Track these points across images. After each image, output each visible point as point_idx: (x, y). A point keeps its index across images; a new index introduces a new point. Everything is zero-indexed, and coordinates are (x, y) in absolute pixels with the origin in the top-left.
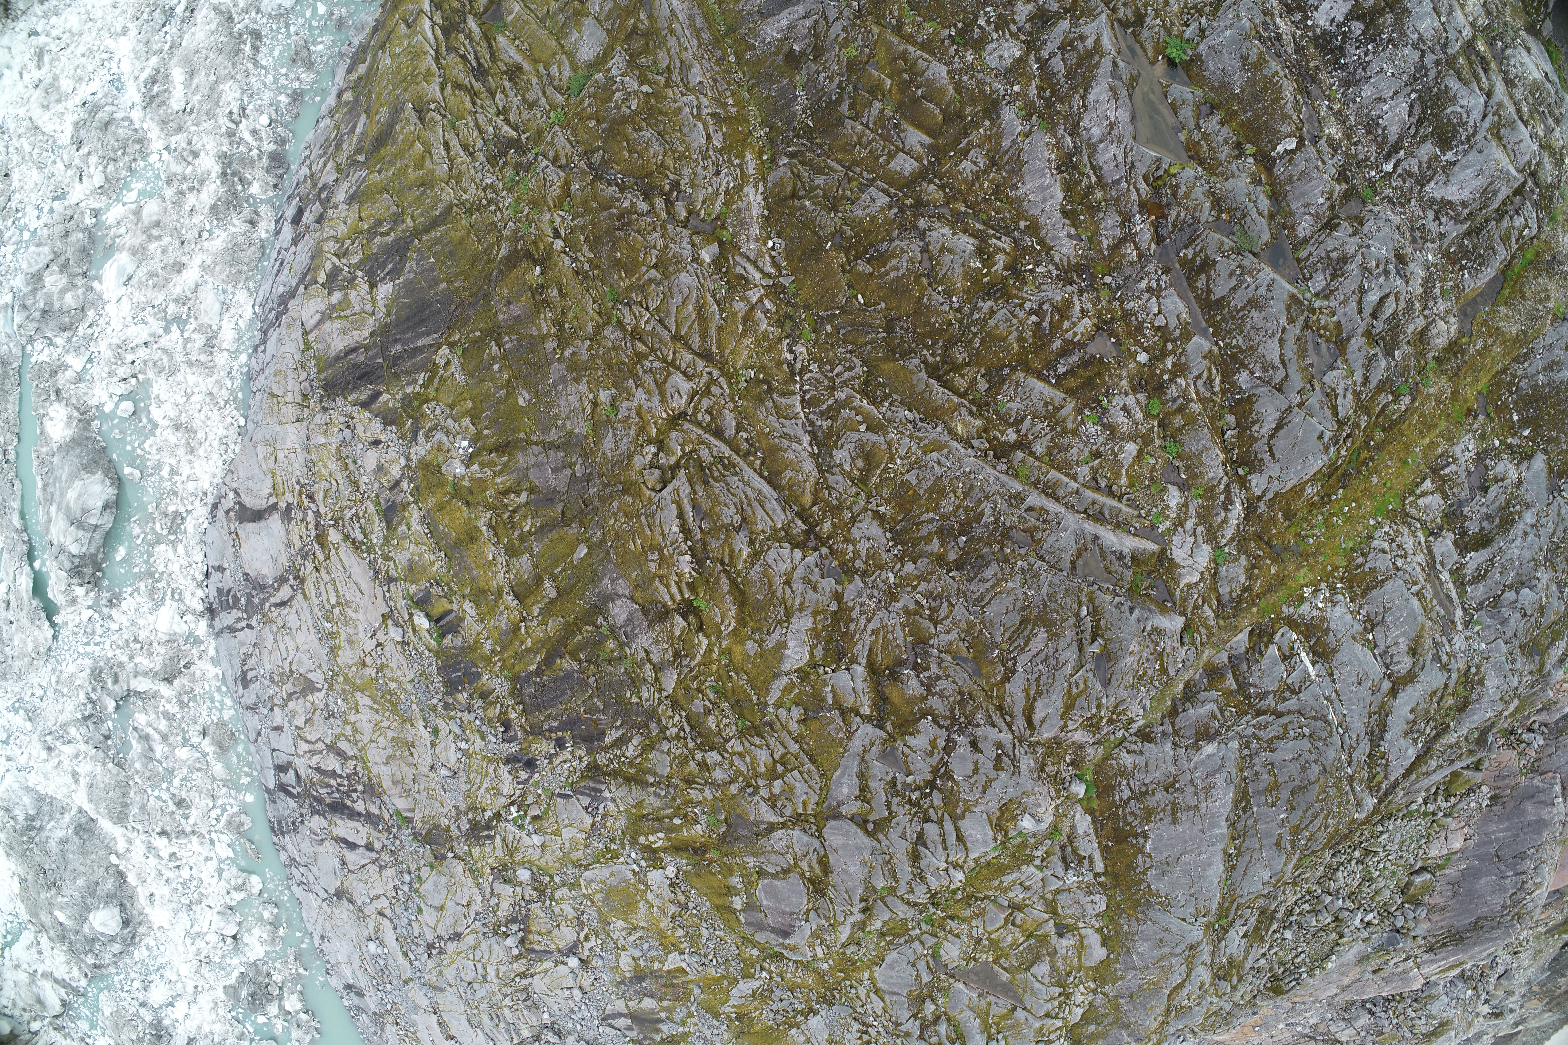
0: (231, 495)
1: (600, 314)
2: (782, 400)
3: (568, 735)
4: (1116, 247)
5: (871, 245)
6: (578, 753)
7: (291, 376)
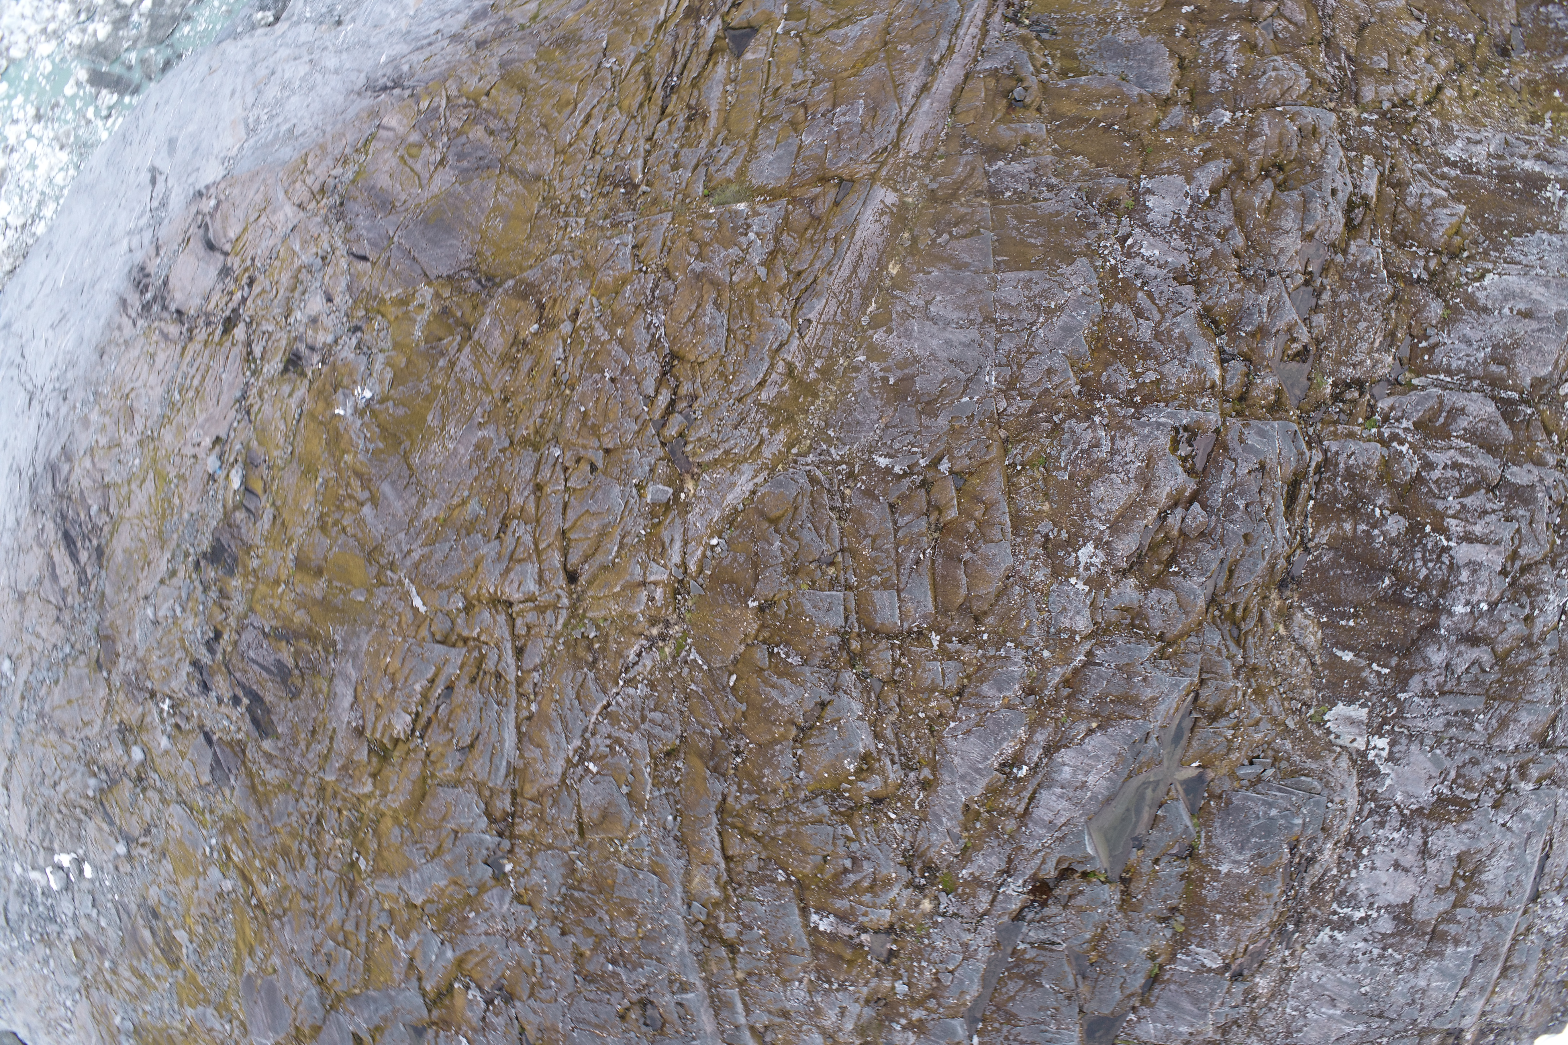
0: (213, 203)
1: (537, 432)
2: (591, 685)
3: (246, 701)
4: (976, 881)
5: (787, 644)
6: (240, 723)
7: (329, 161)
